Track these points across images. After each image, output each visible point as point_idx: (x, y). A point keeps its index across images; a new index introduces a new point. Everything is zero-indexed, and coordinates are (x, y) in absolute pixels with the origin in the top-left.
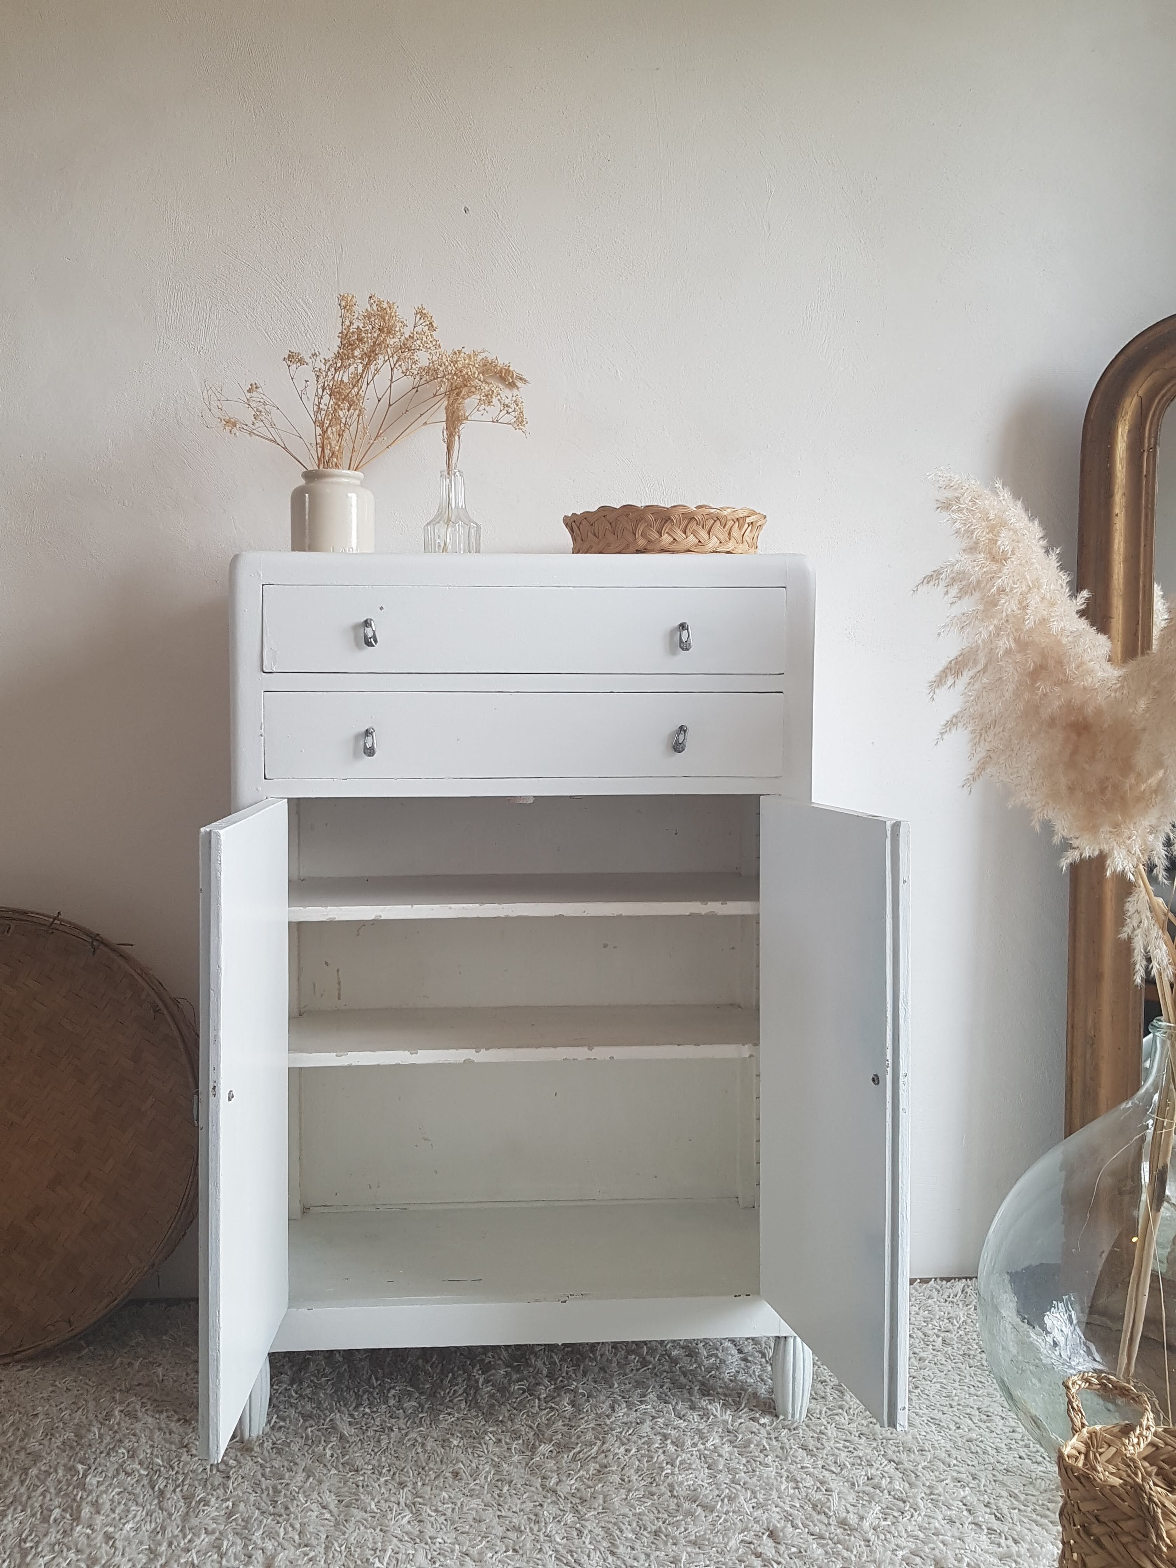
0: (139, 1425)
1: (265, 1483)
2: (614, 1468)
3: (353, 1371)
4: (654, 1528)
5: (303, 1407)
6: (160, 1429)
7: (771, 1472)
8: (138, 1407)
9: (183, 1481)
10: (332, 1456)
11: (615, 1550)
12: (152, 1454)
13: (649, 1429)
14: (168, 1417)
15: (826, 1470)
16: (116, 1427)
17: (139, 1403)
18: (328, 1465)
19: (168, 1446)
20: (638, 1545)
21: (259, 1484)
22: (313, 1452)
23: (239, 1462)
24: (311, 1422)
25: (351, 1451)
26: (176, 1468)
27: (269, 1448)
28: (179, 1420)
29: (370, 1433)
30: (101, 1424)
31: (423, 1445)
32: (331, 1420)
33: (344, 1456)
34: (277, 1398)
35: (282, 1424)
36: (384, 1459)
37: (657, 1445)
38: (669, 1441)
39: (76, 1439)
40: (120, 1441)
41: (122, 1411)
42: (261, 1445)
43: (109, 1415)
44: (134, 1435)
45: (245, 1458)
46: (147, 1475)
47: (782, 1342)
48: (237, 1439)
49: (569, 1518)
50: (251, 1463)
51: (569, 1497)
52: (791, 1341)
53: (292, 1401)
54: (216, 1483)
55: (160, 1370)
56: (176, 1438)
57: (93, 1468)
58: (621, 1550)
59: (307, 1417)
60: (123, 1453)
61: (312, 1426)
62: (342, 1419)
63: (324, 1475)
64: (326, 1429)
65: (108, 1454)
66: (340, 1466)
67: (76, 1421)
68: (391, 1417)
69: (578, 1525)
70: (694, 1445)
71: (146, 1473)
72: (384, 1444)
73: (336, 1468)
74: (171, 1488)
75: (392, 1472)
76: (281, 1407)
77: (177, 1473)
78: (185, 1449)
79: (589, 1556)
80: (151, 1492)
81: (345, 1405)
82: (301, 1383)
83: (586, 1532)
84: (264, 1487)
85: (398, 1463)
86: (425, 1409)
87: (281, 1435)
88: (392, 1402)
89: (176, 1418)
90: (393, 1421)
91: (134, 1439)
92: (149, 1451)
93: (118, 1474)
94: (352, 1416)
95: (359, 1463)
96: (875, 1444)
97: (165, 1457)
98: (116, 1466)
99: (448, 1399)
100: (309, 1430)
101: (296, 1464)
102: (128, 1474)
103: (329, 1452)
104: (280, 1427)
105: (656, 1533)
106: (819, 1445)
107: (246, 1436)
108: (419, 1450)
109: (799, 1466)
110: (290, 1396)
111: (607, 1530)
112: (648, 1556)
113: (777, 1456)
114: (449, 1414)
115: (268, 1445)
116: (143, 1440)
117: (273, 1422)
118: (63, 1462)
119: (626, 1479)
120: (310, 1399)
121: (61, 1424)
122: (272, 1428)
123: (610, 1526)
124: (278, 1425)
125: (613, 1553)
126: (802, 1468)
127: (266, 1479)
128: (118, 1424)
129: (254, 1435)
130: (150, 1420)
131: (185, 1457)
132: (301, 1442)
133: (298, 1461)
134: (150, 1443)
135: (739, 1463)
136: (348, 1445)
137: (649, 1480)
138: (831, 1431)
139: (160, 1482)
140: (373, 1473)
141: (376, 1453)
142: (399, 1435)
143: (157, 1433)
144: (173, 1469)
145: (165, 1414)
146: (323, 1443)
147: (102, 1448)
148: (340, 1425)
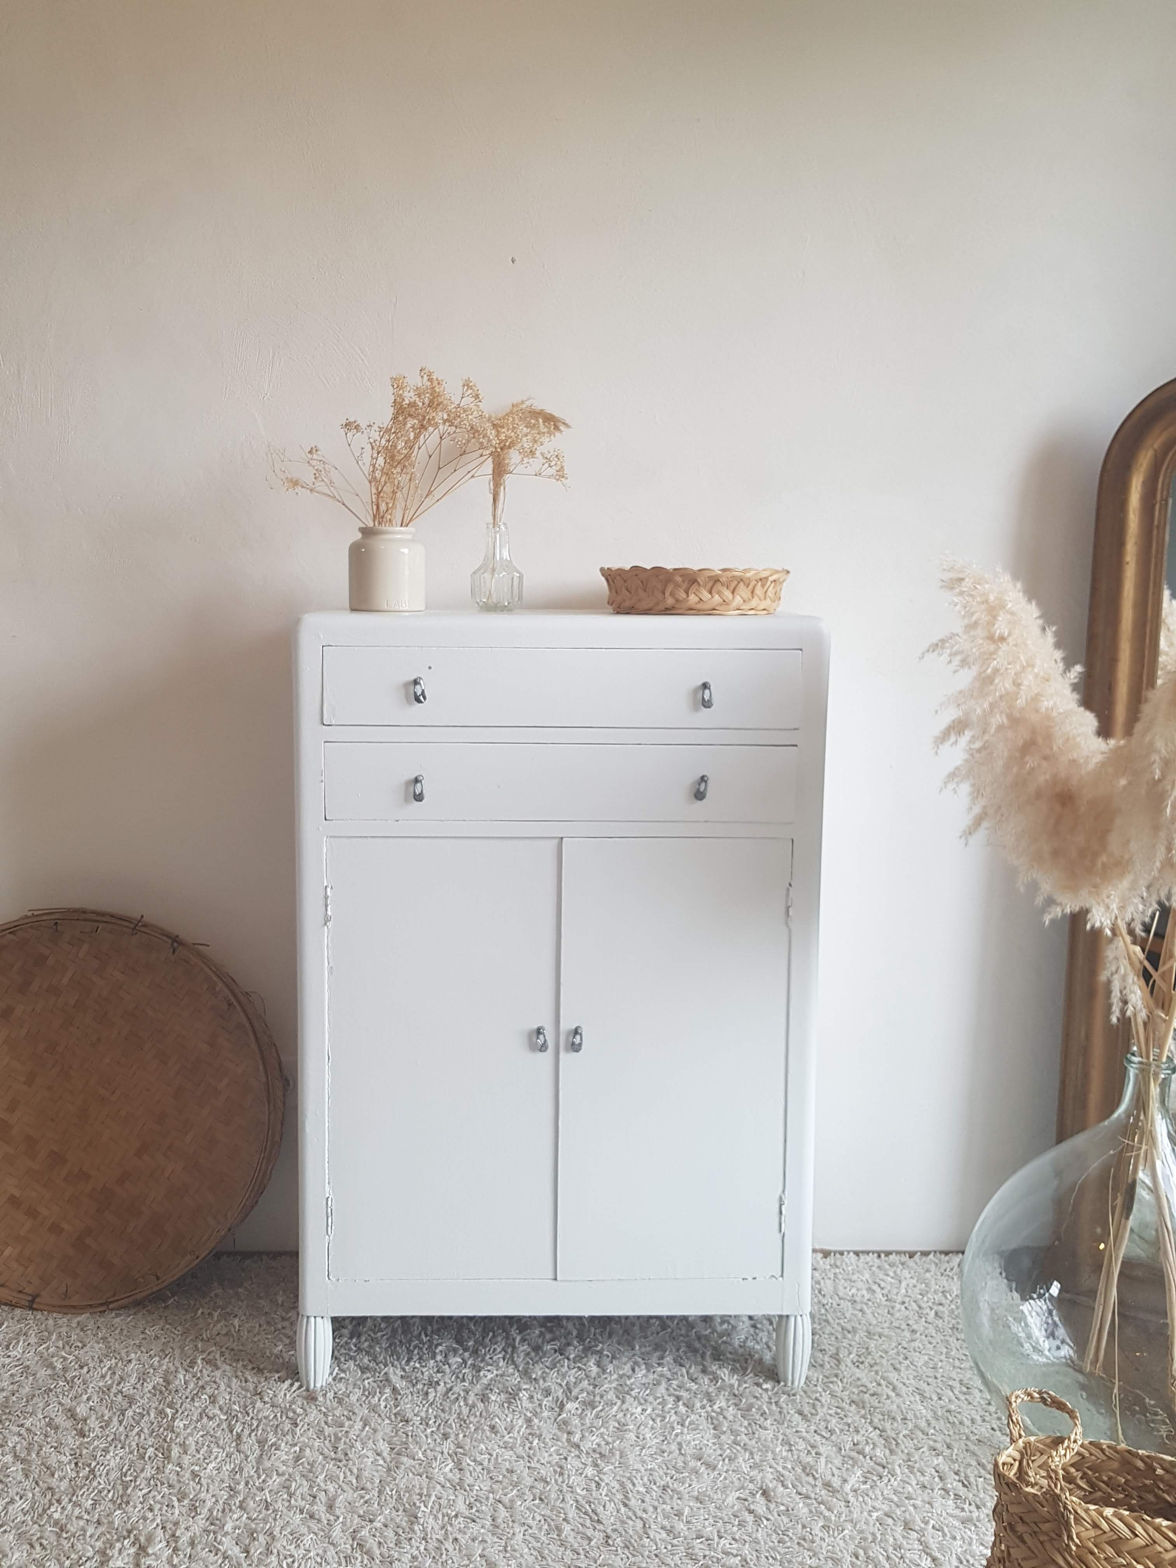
0: (218, 1373)
1: (327, 1431)
2: (631, 1427)
4: (662, 1483)
5: (362, 1360)
6: (237, 1377)
7: (769, 1434)
8: (218, 1356)
9: (257, 1427)
10: (386, 1407)
11: (627, 1502)
12: (230, 1400)
13: (664, 1391)
14: (243, 1366)
15: (818, 1434)
16: (199, 1375)
17: (219, 1352)
18: (383, 1415)
19: (244, 1393)
20: (647, 1499)
21: (322, 1431)
22: (369, 1402)
23: (305, 1409)
24: (368, 1375)
25: (402, 1403)
26: (251, 1414)
27: (331, 1398)
28: (253, 1370)
29: (420, 1386)
30: (186, 1371)
31: (465, 1399)
32: (386, 1373)
33: (396, 1406)
34: (339, 1351)
35: (343, 1375)
36: (430, 1411)
37: (670, 1406)
38: (681, 1403)
39: (164, 1384)
40: (203, 1387)
41: (204, 1360)
42: (325, 1395)
43: (192, 1364)
44: (215, 1382)
45: (310, 1408)
46: (226, 1420)
47: (784, 1319)
48: (304, 1388)
49: (590, 1471)
50: (315, 1412)
51: (590, 1451)
52: (792, 1319)
53: (352, 1354)
54: (286, 1429)
55: (236, 1321)
56: (251, 1386)
57: (180, 1412)
58: (633, 1503)
59: (364, 1369)
60: (205, 1399)
61: (368, 1378)
62: (395, 1373)
63: (379, 1424)
64: (381, 1381)
65: (193, 1399)
66: (393, 1417)
67: (164, 1367)
68: (438, 1372)
69: (597, 1478)
70: (703, 1407)
71: (225, 1418)
72: (431, 1397)
73: (389, 1418)
74: (247, 1432)
75: (437, 1424)
76: (342, 1360)
77: (252, 1418)
78: (258, 1397)
79: (604, 1507)
80: (229, 1435)
81: (398, 1360)
82: (359, 1339)
83: (603, 1484)
84: (326, 1434)
85: (442, 1415)
86: (468, 1366)
87: (342, 1386)
88: (439, 1358)
89: (250, 1366)
90: (440, 1375)
91: (215, 1386)
92: (228, 1397)
93: (202, 1418)
94: (404, 1370)
95: (409, 1415)
96: (863, 1412)
97: (242, 1403)
98: (200, 1411)
99: (488, 1356)
100: (366, 1382)
101: (354, 1413)
102: (210, 1419)
103: (383, 1404)
104: (341, 1378)
105: (664, 1488)
106: (813, 1411)
107: (312, 1386)
108: (462, 1404)
109: (794, 1430)
110: (350, 1350)
111: (622, 1484)
112: (656, 1508)
113: (775, 1420)
114: (489, 1371)
115: (330, 1395)
116: (223, 1387)
117: (335, 1374)
118: (154, 1405)
119: (641, 1437)
120: (367, 1353)
121: (152, 1371)
122: (334, 1379)
123: (625, 1480)
124: (339, 1377)
125: (625, 1505)
126: (797, 1432)
127: (329, 1427)
128: (201, 1371)
129: (318, 1385)
130: (228, 1368)
131: (258, 1403)
132: (359, 1392)
133: (356, 1411)
134: (228, 1390)
135: (742, 1426)
136: (399, 1397)
137: (662, 1438)
138: (826, 1398)
139: (237, 1426)
140: (421, 1424)
141: (424, 1406)
142: (445, 1389)
143: (235, 1380)
144: (248, 1415)
145: (241, 1363)
146: (378, 1394)
147: (187, 1394)
148: (393, 1378)
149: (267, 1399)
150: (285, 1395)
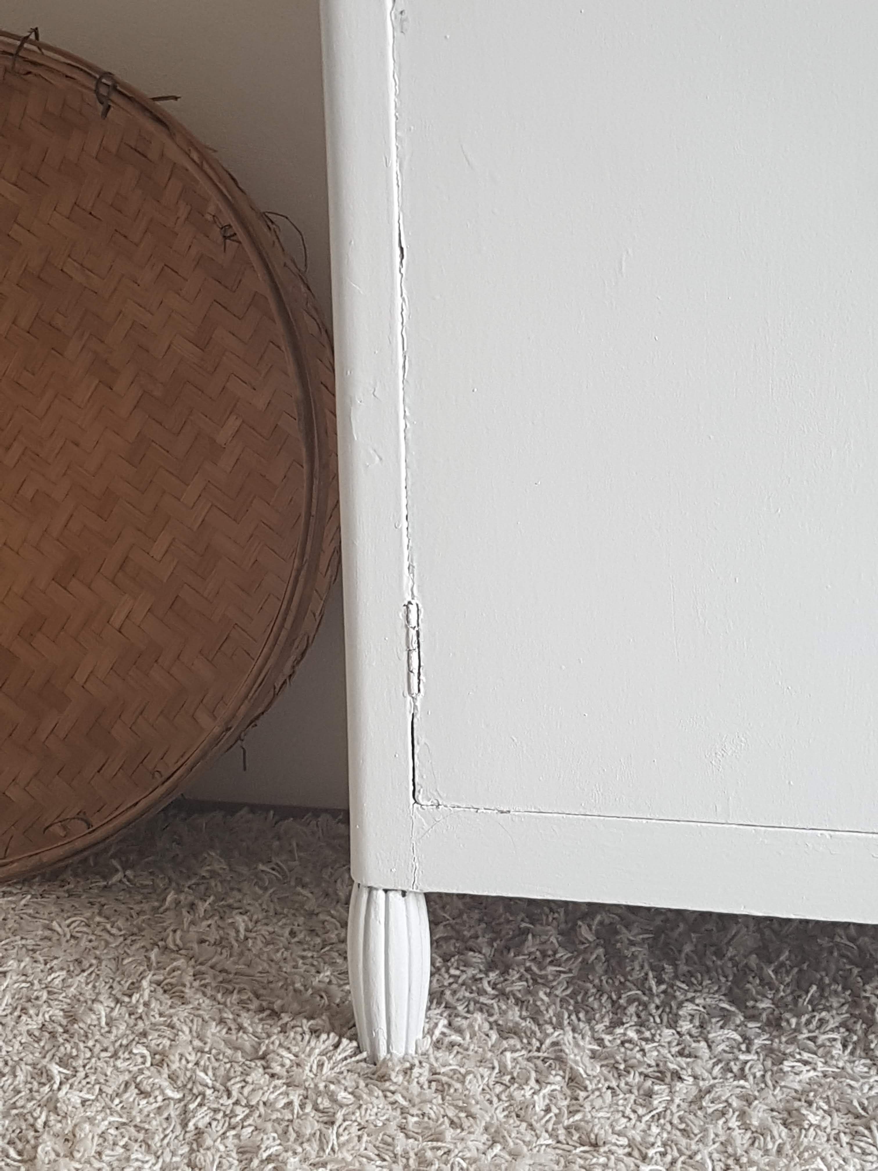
0: (183, 1012)
1: (401, 1143)
3: (613, 962)
5: (503, 1013)
6: (222, 1021)
8: (188, 979)
9: (243, 1120)
10: (548, 1110)
12: (197, 1064)
14: (240, 1002)
16: (141, 1009)
17: (191, 972)
18: (537, 1126)
19: (229, 1052)
21: (389, 1145)
22: (511, 1097)
23: (358, 1098)
24: (514, 1041)
25: (588, 1108)
26: (235, 1094)
27: (423, 1080)
28: (262, 1010)
29: (634, 1078)
30: (117, 1001)
31: (742, 1115)
32: (555, 1044)
33: (572, 1113)
34: (454, 993)
35: (455, 1038)
36: (655, 1130)
39: (64, 1022)
40: (144, 1034)
41: (159, 983)
42: (407, 1072)
43: (135, 987)
44: (172, 1026)
45: (371, 1093)
46: (180, 1100)
48: (364, 1055)
50: (381, 1103)
53: (482, 999)
54: (308, 1132)
55: (241, 922)
56: (247, 1041)
57: (81, 1074)
59: (505, 1033)
60: (143, 1057)
61: (514, 1051)
62: (577, 1045)
63: (528, 1144)
64: (544, 1060)
65: (115, 1055)
66: (561, 1132)
67: (72, 990)
68: (681, 1054)
71: (178, 1096)
72: (658, 1103)
73: (553, 1134)
74: (218, 1128)
75: (669, 1158)
76: (461, 1008)
77: (237, 1103)
78: (259, 1063)
80: (179, 1130)
81: (589, 1021)
82: (505, 972)
84: (399, 1150)
85: (683, 1142)
86: (754, 1048)
87: (452, 1060)
88: (685, 1026)
89: (254, 1005)
90: (682, 1061)
91: (168, 1033)
92: (192, 1058)
93: (125, 1090)
94: (600, 1042)
95: (601, 1131)
97: (222, 1072)
98: (127, 1077)
99: (806, 1034)
100: (508, 1054)
101: (470, 1115)
102: (143, 1093)
103: (540, 1103)
104: (452, 1045)
107: (383, 1053)
108: (734, 1123)
110: (482, 992)
114: (806, 1063)
115: (422, 1074)
116: (184, 1037)
117: (437, 1033)
118: (30, 1058)
120: (519, 1002)
121: (45, 995)
122: (437, 1045)
124: (447, 1040)
127: (408, 1137)
128: (146, 1004)
129: (398, 1052)
130: (206, 1002)
131: (257, 1076)
132: (489, 1076)
133: (475, 1109)
134: (197, 1043)
136: (582, 1094)
139: (199, 1115)
140: (630, 1155)
141: (640, 1118)
142: (694, 1091)
143: (213, 1028)
144: (229, 1096)
145: (235, 996)
146: (532, 1082)
147: (106, 1043)
148: (571, 1054)
149: (277, 1069)
150: (321, 1065)
